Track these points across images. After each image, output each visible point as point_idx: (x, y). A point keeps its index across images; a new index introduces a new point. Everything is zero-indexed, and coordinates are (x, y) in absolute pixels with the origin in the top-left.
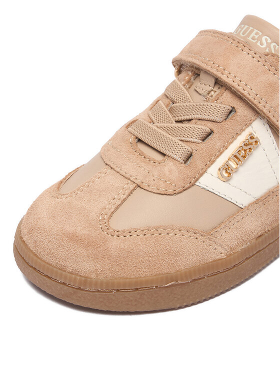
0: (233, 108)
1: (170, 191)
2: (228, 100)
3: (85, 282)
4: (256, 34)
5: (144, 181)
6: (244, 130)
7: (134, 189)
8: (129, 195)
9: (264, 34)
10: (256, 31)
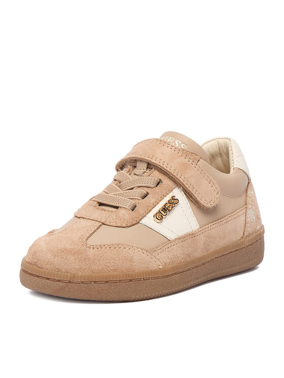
0: (160, 180)
1: (124, 225)
2: (156, 175)
3: (74, 276)
4: (171, 139)
5: (106, 220)
6: (168, 194)
7: (101, 226)
8: (97, 229)
9: (176, 139)
10: (171, 138)
